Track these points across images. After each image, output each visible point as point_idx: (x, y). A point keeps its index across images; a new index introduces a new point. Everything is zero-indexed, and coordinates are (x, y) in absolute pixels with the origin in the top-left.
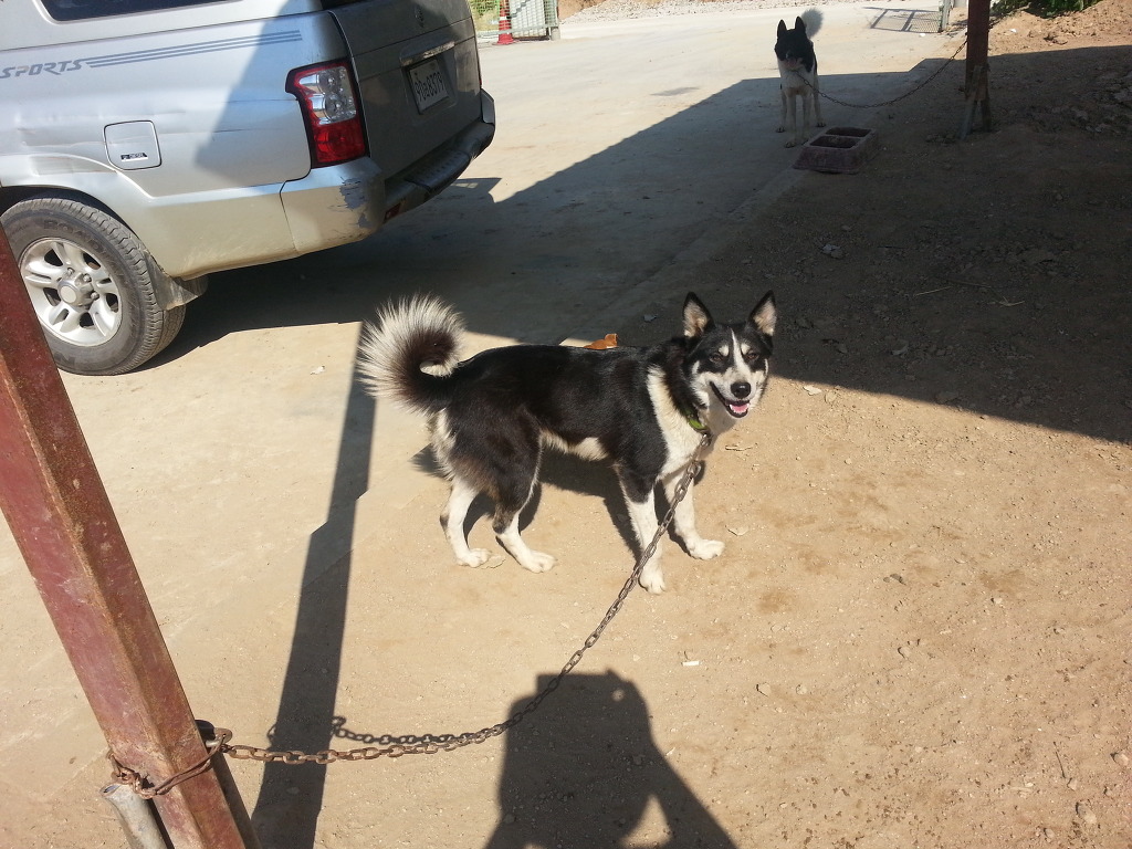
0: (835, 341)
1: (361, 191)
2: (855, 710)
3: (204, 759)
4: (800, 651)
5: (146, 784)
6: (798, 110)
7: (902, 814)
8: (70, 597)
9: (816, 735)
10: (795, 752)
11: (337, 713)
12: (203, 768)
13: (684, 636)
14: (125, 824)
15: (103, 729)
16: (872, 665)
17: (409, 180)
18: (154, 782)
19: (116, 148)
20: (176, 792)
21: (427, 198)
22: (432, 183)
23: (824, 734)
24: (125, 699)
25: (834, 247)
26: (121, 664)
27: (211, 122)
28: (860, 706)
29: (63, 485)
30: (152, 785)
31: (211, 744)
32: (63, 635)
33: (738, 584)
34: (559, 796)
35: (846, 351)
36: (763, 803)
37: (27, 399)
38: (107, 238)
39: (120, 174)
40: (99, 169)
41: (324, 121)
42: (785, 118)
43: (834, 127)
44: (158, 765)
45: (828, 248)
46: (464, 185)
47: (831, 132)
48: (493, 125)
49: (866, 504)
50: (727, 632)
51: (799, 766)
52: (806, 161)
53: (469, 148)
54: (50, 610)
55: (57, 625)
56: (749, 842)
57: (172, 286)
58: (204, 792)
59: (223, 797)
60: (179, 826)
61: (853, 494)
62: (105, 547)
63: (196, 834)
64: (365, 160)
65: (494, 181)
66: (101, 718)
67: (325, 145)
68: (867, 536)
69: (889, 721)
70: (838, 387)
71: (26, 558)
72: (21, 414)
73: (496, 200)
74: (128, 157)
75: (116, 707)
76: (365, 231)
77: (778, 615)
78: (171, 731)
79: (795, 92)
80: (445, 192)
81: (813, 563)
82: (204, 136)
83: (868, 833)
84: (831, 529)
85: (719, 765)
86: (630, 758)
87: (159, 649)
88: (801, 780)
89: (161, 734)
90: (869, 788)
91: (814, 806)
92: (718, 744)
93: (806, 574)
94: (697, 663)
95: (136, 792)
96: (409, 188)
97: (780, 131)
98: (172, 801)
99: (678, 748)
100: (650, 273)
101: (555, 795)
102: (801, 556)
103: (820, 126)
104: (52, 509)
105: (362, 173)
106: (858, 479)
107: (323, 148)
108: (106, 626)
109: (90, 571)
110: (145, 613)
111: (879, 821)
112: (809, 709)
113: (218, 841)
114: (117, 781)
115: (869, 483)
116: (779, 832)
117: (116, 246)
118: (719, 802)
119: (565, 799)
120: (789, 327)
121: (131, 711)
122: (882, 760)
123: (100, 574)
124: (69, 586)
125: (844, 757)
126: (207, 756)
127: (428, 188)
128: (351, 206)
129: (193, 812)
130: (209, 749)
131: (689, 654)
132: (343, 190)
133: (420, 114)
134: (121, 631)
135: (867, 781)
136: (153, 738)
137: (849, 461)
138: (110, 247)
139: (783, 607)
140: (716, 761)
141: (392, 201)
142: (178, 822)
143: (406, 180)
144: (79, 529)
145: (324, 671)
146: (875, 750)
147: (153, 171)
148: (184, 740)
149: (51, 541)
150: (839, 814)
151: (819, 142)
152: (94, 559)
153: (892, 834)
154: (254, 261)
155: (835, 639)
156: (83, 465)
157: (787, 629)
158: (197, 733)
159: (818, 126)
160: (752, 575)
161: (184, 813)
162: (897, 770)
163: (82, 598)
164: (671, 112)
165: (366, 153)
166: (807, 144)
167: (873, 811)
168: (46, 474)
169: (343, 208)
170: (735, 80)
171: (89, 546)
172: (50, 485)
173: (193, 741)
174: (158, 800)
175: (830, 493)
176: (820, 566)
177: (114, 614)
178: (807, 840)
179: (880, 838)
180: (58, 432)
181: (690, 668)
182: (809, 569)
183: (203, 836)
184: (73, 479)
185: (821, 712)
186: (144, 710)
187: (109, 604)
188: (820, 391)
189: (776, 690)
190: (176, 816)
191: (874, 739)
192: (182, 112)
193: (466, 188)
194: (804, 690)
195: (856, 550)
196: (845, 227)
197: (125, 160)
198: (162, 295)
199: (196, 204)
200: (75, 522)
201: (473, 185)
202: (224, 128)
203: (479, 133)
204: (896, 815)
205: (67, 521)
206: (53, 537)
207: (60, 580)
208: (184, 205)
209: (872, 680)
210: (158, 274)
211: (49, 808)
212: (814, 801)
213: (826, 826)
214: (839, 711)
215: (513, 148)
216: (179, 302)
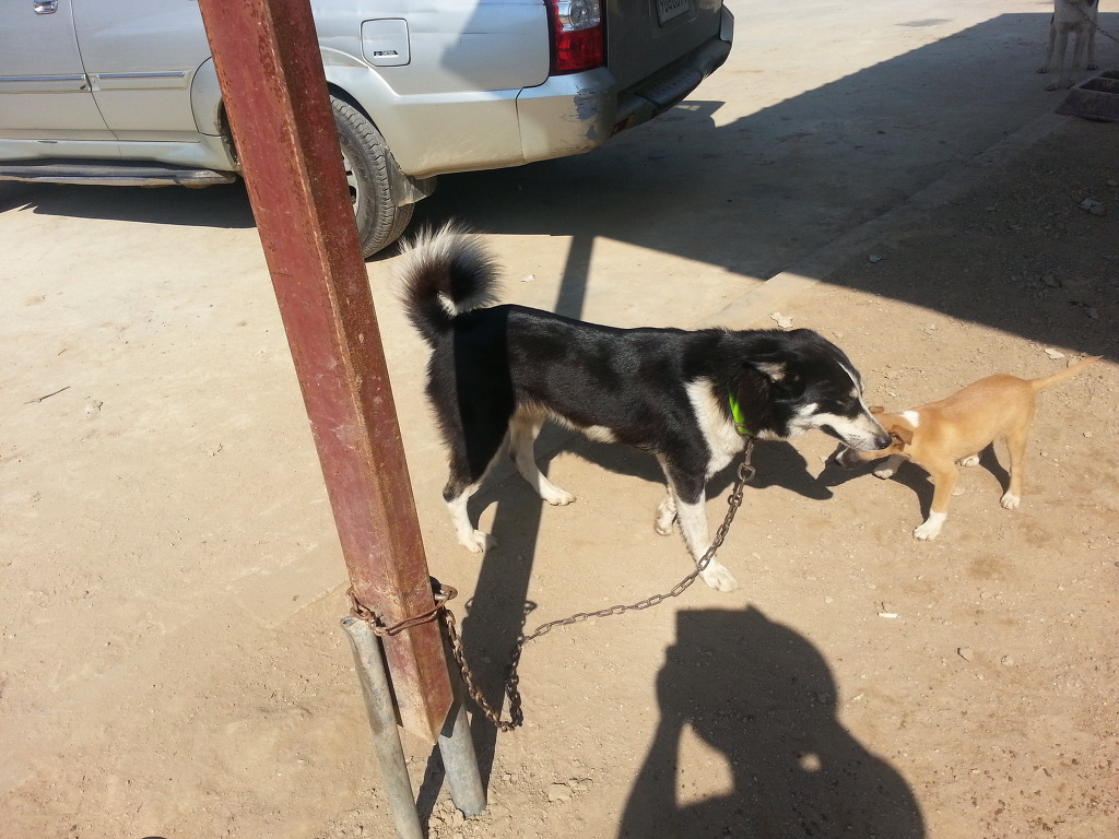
0: (1085, 305)
1: (594, 101)
2: (1066, 692)
3: (431, 610)
4: (1010, 622)
5: (379, 623)
6: (1067, 50)
7: (1111, 808)
8: (340, 442)
9: (1019, 709)
10: (994, 721)
11: (529, 597)
12: (430, 618)
13: (883, 587)
14: (357, 654)
15: (348, 566)
16: (1091, 650)
17: (640, 94)
18: (386, 622)
19: (370, 44)
20: (405, 636)
21: (655, 114)
22: (661, 99)
23: (1028, 709)
24: (374, 542)
25: (1095, 203)
26: (376, 509)
27: (460, 23)
28: (1073, 689)
29: (350, 337)
30: (384, 625)
31: (438, 597)
32: (327, 477)
33: (948, 545)
34: (738, 716)
35: (1096, 317)
36: (953, 765)
37: (331, 253)
38: (354, 132)
39: (371, 70)
40: (353, 64)
41: (568, 27)
42: (1050, 57)
43: (1110, 69)
44: (393, 607)
45: (1087, 203)
46: (686, 107)
47: (1107, 75)
48: (729, 43)
49: (1103, 482)
50: (931, 590)
51: (996, 736)
52: (1072, 106)
53: (703, 65)
54: (320, 452)
55: (324, 466)
56: (934, 799)
57: (405, 184)
58: (428, 640)
59: (442, 648)
60: (401, 667)
61: (1089, 470)
62: (377, 400)
63: (416, 677)
64: (601, 70)
65: (717, 105)
66: (348, 558)
67: (567, 52)
68: (1101, 516)
69: (1105, 710)
70: (1084, 354)
71: (306, 402)
72: (325, 266)
73: (717, 124)
74: (381, 53)
75: (364, 548)
76: (592, 143)
77: (989, 582)
78: (409, 578)
79: (1069, 27)
80: (671, 112)
81: (1036, 536)
82: (451, 37)
83: (1069, 819)
84: (1059, 503)
85: (908, 719)
86: (815, 694)
87: (408, 502)
88: (997, 750)
89: (401, 580)
90: (1075, 774)
91: (1010, 779)
92: (910, 699)
93: (1026, 546)
94: (894, 616)
95: (371, 628)
96: (639, 103)
97: (1042, 72)
98: (399, 643)
99: (866, 695)
100: (880, 212)
101: (735, 714)
102: (1022, 526)
103: (1091, 68)
104: (338, 359)
105: (597, 83)
106: (1096, 455)
107: (563, 55)
108: (369, 472)
109: (363, 420)
110: (401, 467)
111: (1084, 810)
112: (1013, 682)
113: (433, 687)
114: (355, 616)
115: (1109, 461)
116: (969, 796)
117: (361, 141)
118: (906, 755)
119: (745, 720)
120: (1034, 284)
121: (378, 555)
122: (1093, 749)
123: (371, 424)
124: (342, 432)
125: (1049, 737)
126: (435, 608)
127: (656, 103)
128: (582, 116)
129: (417, 656)
130: (437, 602)
131: (887, 606)
132: (578, 100)
133: (660, 26)
134: (381, 479)
135: (1074, 766)
136: (394, 582)
137: (1088, 434)
138: (355, 142)
139: (996, 576)
140: (906, 715)
141: (620, 116)
142: (400, 663)
143: (636, 94)
144: (359, 380)
145: (520, 558)
146: (1086, 737)
147: (401, 70)
148: (418, 589)
149: (332, 389)
150: (1038, 793)
151: (1091, 85)
152: (367, 410)
153: (1098, 826)
154: (483, 166)
155: (1051, 617)
156: (368, 322)
157: (999, 597)
158: (429, 584)
159: (1089, 69)
160: (965, 537)
161: (408, 655)
162: (1110, 763)
163: (351, 444)
164: (916, 44)
165: (604, 63)
166: (1076, 87)
167: (1077, 798)
168: (338, 324)
169: (574, 118)
170: (994, 14)
171: (365, 398)
172: (340, 335)
173: (425, 591)
174: (386, 638)
175: (1062, 464)
176: (1042, 539)
177: (377, 462)
178: (999, 812)
179: (1083, 827)
180: (352, 288)
181: (887, 620)
182: (1030, 541)
183: (422, 680)
184: (359, 333)
185: (1027, 687)
186: (389, 555)
187: (374, 453)
188: (1063, 356)
189: (979, 656)
190: (400, 657)
191: (1086, 725)
192: (434, 11)
193: (687, 110)
194: (1010, 662)
195: (1085, 529)
196: (1110, 182)
197: (378, 57)
198: (396, 192)
199: (437, 105)
200: (356, 372)
201: (695, 108)
202: (471, 30)
203: (713, 51)
204: (1105, 808)
205: (350, 371)
206: (336, 384)
207: (334, 425)
208: (426, 105)
209: (1088, 664)
210: (395, 171)
211: (275, 635)
212: (1011, 774)
213: (1022, 802)
214: (1047, 689)
215: (740, 72)
216: (410, 200)
